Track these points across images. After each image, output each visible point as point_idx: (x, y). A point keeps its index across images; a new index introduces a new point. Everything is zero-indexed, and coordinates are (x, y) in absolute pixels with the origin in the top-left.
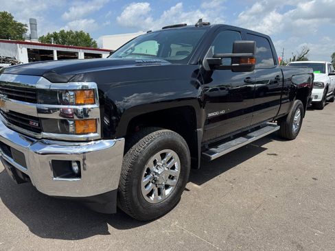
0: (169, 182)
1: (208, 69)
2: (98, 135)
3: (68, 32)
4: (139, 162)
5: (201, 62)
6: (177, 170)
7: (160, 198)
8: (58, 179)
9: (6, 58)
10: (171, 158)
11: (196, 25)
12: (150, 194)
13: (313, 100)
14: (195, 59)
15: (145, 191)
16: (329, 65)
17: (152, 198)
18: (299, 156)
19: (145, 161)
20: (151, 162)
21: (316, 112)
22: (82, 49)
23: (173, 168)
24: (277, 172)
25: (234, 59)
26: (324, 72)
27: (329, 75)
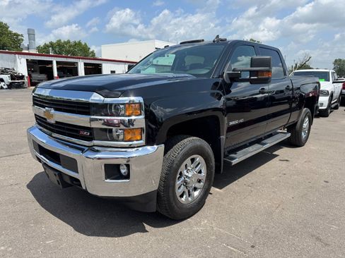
0: (197, 185)
1: (228, 81)
2: (142, 142)
3: (65, 42)
4: (174, 165)
5: (222, 76)
6: (204, 174)
7: (190, 199)
8: (108, 181)
9: (5, 69)
10: (199, 164)
11: (214, 41)
12: (182, 196)
13: (320, 108)
14: (217, 73)
15: (179, 192)
16: (333, 73)
17: (183, 199)
18: (309, 162)
19: (179, 166)
20: (183, 166)
21: (322, 120)
22: (82, 59)
23: (200, 172)
24: (291, 176)
25: (252, 73)
26: (329, 80)
27: (333, 83)
